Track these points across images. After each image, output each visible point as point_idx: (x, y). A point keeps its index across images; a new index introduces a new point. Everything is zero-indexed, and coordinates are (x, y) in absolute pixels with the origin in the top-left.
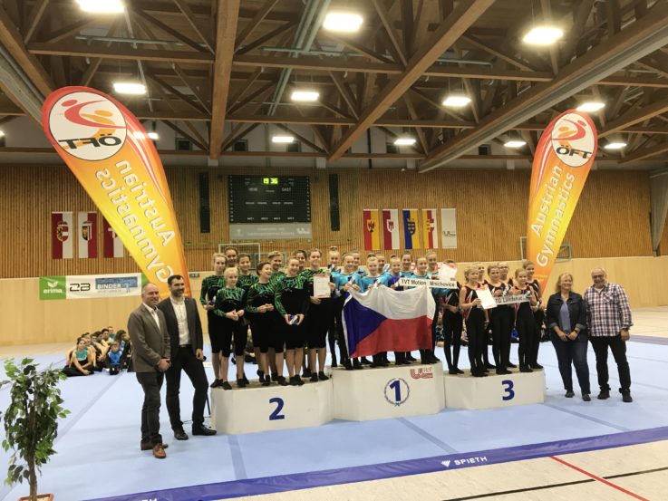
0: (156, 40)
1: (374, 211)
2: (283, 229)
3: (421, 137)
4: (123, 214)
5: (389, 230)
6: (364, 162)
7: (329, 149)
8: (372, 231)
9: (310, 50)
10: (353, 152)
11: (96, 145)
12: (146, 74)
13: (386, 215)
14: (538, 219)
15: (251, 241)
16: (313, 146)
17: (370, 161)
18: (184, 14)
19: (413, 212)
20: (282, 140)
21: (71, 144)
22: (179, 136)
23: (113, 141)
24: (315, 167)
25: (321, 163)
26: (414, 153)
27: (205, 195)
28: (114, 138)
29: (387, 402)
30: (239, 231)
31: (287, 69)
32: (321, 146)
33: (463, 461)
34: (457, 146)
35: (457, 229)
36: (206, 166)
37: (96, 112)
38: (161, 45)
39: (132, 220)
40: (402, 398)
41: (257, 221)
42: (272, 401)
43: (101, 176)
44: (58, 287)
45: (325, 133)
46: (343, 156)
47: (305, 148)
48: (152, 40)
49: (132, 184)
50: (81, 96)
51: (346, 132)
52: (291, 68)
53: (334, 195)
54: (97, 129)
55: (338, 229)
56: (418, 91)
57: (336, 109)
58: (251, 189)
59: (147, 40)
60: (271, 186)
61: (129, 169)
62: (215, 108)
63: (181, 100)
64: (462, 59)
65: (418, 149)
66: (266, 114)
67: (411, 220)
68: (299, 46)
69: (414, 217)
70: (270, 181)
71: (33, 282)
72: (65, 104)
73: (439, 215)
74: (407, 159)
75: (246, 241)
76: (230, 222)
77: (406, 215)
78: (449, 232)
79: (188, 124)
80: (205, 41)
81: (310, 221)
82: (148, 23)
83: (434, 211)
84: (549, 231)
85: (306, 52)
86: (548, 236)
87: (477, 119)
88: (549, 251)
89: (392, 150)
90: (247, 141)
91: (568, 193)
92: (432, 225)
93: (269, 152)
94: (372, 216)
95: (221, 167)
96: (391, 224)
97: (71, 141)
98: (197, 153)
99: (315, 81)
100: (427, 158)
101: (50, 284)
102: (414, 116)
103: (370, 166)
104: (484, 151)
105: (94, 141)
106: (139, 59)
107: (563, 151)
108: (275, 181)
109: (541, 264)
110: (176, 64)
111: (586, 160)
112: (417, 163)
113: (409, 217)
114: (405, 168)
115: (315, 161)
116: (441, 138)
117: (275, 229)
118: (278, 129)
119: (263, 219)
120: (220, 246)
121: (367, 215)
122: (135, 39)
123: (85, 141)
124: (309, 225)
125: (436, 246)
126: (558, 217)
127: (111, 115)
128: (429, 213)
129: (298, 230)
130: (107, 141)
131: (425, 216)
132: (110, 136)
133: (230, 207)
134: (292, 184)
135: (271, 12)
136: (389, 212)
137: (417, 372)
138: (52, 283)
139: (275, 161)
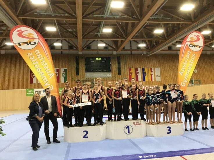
0: (60, 13)
1: (132, 68)
2: (102, 74)
3: (148, 44)
4: (36, 68)
5: (137, 75)
6: (129, 52)
7: (117, 48)
8: (132, 75)
9: (109, 15)
10: (126, 49)
11: (28, 44)
12: (58, 25)
13: (137, 70)
14: (182, 70)
15: (92, 78)
16: (112, 47)
17: (131, 52)
18: (67, 5)
19: (146, 69)
20: (101, 45)
21: (19, 44)
22: (70, 45)
23: (34, 43)
24: (113, 54)
25: (115, 53)
26: (145, 49)
27: (77, 64)
28: (34, 42)
29: (125, 133)
30: (88, 75)
31: (103, 21)
32: (115, 47)
33: (147, 156)
34: (160, 46)
35: (161, 74)
36: (78, 54)
37: (28, 34)
38: (61, 15)
39: (40, 70)
40: (130, 132)
41: (94, 72)
42: (84, 131)
43: (29, 55)
44: (32, 92)
45: (116, 43)
46: (121, 50)
47: (110, 48)
48: (58, 13)
49: (40, 57)
50: (23, 29)
51: (122, 42)
52: (104, 21)
53: (119, 63)
54: (28, 39)
55: (120, 74)
56: (147, 29)
57: (119, 35)
58: (92, 62)
59: (57, 13)
60: (98, 61)
61: (39, 52)
62: (78, 35)
63: (69, 33)
64: (160, 17)
65: (147, 48)
66: (97, 37)
67: (145, 72)
68: (106, 14)
69: (146, 70)
70: (98, 59)
71: (24, 91)
72: (17, 31)
73: (154, 70)
74: (144, 51)
75: (90, 78)
76: (85, 72)
77: (143, 70)
78: (158, 76)
79: (72, 40)
80: (73, 13)
81: (111, 72)
82: (57, 8)
83: (153, 69)
84: (186, 74)
85: (108, 16)
86: (186, 76)
87: (166, 37)
88: (186, 81)
89: (139, 48)
90: (91, 46)
91: (193, 61)
92: (152, 73)
93: (98, 49)
94: (132, 70)
95: (82, 55)
96: (138, 73)
97: (20, 43)
98: (75, 50)
99: (110, 26)
100: (150, 51)
101: (29, 92)
102: (145, 37)
103: (131, 54)
104: (170, 48)
105: (27, 43)
106: (55, 19)
107: (191, 46)
108: (100, 59)
109: (183, 86)
110: (66, 21)
111: (200, 49)
112: (147, 52)
113: (144, 70)
114: (143, 54)
115: (113, 52)
116: (155, 44)
117: (100, 74)
118: (101, 42)
119: (96, 71)
120: (82, 79)
121: (130, 70)
122: (54, 13)
123: (24, 43)
124: (111, 73)
125: (153, 80)
126: (189, 69)
127: (33, 34)
128: (151, 69)
129: (107, 74)
130: (31, 43)
131: (150, 70)
132: (32, 42)
133: (85, 67)
134: (105, 60)
135: (94, 3)
136: (137, 69)
137: (135, 123)
138: (30, 91)
139: (100, 52)
